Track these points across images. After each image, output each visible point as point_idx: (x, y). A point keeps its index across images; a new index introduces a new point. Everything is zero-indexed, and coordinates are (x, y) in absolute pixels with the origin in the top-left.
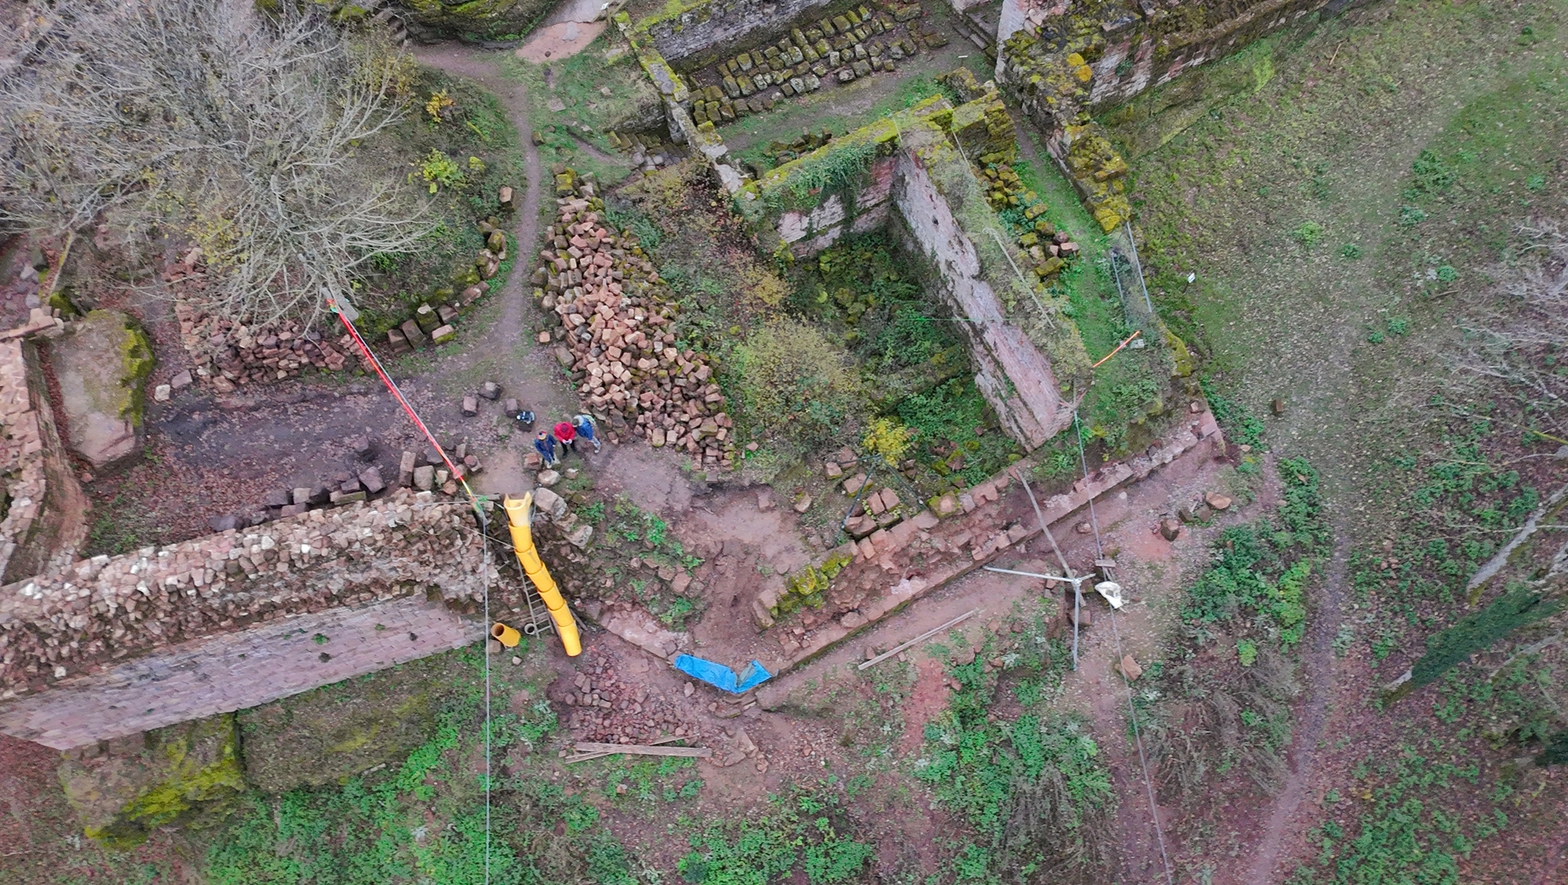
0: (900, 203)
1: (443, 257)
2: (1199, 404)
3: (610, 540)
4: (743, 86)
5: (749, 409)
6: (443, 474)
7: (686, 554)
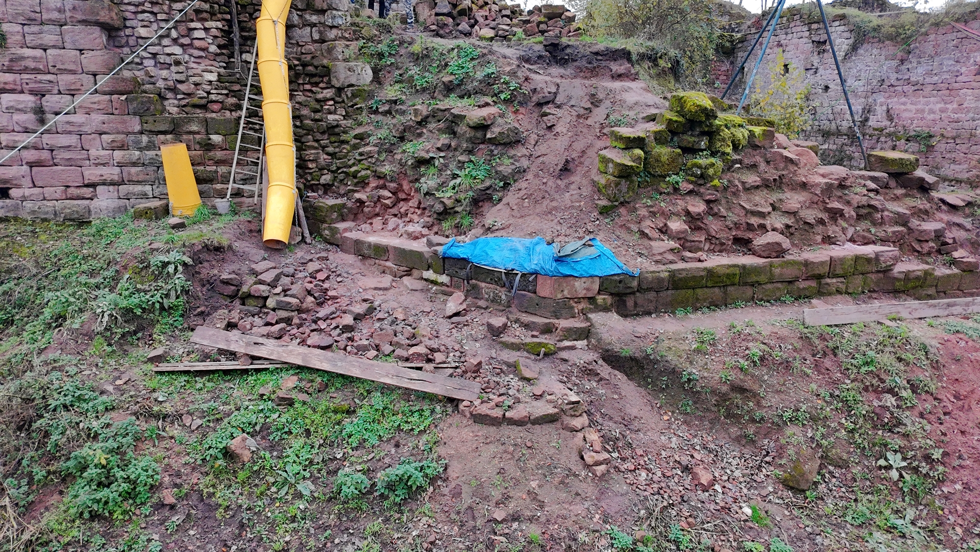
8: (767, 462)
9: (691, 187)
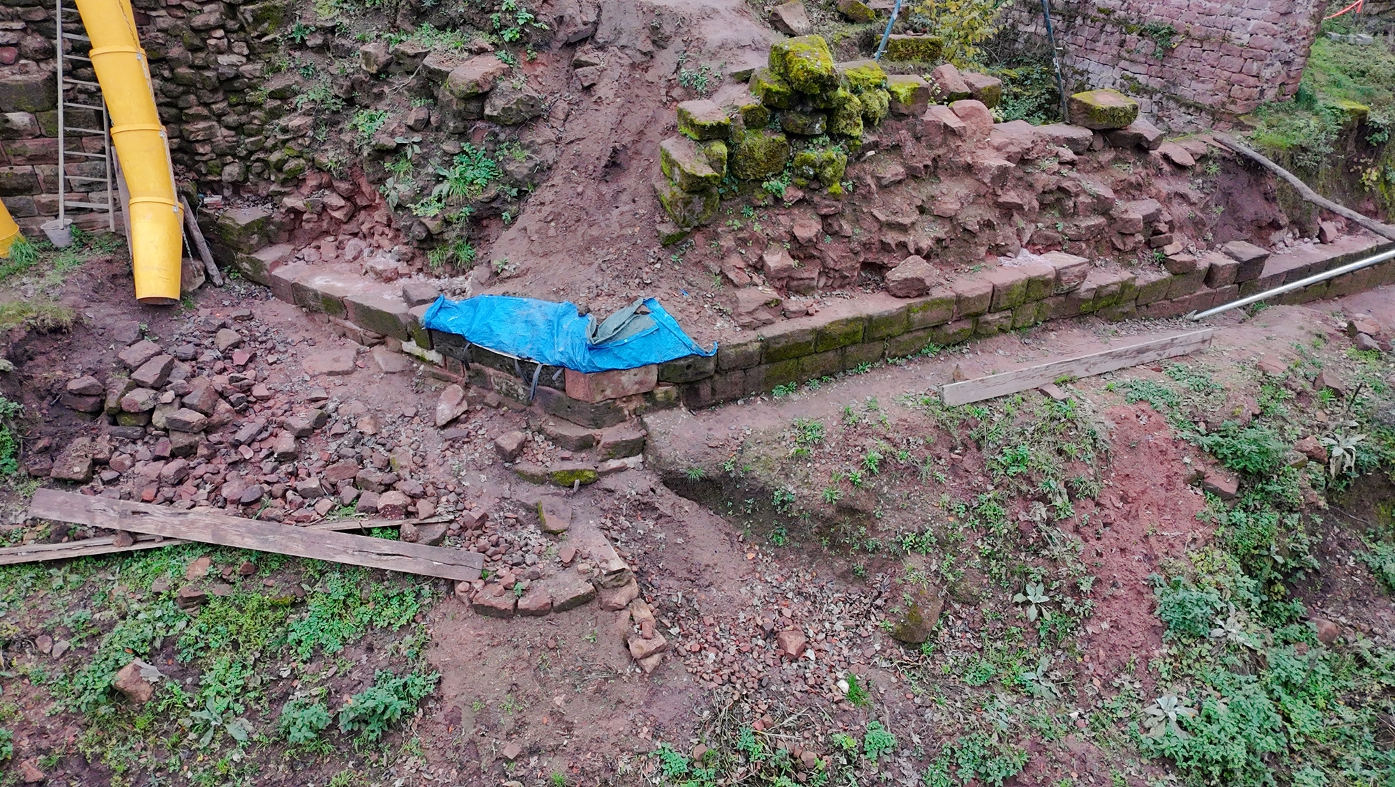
8: (878, 607)
9: (800, 194)
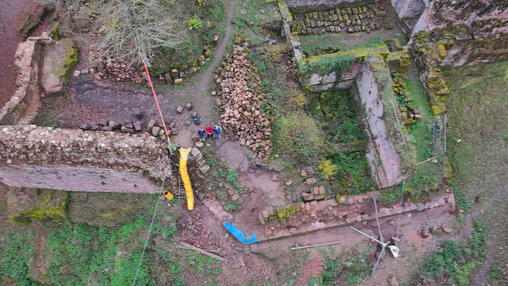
0: (358, 82)
1: (187, 54)
2: (450, 190)
3: (215, 173)
4: (312, 23)
5: (279, 142)
6: (162, 131)
7: (240, 188)
